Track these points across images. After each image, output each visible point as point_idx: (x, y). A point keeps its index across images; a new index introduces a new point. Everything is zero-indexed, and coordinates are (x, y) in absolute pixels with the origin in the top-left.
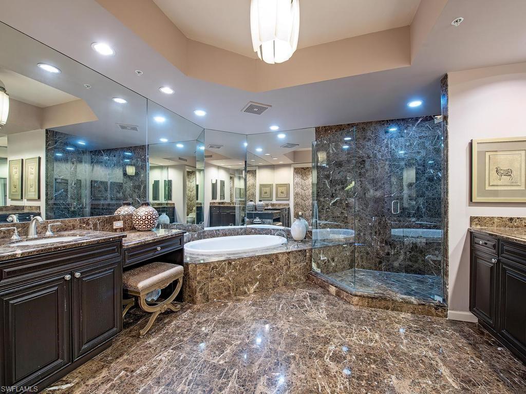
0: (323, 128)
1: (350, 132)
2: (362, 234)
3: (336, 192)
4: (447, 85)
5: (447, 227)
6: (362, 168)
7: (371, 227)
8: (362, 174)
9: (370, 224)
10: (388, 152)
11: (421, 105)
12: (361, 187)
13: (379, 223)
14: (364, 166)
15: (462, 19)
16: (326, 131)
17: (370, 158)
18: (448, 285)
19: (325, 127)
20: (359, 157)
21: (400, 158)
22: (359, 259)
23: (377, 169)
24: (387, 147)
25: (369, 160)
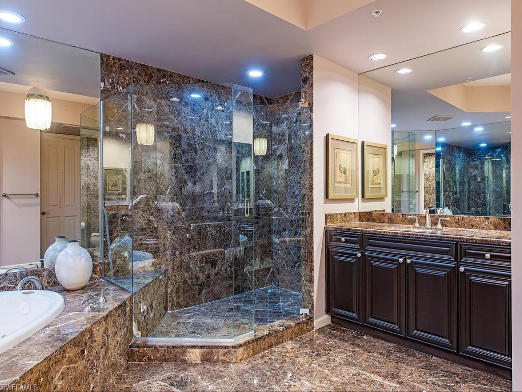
0: (116, 61)
1: (160, 83)
2: (177, 253)
3: (140, 184)
4: (312, 68)
5: (312, 227)
6: (178, 147)
7: (189, 240)
8: (178, 156)
9: (188, 235)
10: (208, 128)
11: (260, 77)
12: (176, 178)
13: (198, 233)
14: (180, 144)
15: (381, 12)
16: (122, 67)
17: (187, 133)
18: (313, 292)
19: (119, 59)
20: (174, 129)
21: (220, 140)
22: (174, 295)
23: (196, 152)
24: (207, 121)
25: (186, 135)
